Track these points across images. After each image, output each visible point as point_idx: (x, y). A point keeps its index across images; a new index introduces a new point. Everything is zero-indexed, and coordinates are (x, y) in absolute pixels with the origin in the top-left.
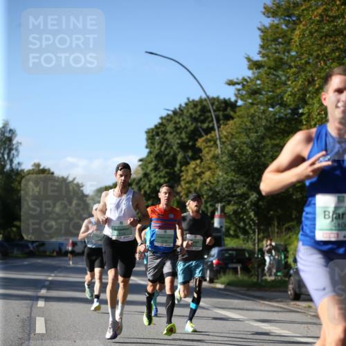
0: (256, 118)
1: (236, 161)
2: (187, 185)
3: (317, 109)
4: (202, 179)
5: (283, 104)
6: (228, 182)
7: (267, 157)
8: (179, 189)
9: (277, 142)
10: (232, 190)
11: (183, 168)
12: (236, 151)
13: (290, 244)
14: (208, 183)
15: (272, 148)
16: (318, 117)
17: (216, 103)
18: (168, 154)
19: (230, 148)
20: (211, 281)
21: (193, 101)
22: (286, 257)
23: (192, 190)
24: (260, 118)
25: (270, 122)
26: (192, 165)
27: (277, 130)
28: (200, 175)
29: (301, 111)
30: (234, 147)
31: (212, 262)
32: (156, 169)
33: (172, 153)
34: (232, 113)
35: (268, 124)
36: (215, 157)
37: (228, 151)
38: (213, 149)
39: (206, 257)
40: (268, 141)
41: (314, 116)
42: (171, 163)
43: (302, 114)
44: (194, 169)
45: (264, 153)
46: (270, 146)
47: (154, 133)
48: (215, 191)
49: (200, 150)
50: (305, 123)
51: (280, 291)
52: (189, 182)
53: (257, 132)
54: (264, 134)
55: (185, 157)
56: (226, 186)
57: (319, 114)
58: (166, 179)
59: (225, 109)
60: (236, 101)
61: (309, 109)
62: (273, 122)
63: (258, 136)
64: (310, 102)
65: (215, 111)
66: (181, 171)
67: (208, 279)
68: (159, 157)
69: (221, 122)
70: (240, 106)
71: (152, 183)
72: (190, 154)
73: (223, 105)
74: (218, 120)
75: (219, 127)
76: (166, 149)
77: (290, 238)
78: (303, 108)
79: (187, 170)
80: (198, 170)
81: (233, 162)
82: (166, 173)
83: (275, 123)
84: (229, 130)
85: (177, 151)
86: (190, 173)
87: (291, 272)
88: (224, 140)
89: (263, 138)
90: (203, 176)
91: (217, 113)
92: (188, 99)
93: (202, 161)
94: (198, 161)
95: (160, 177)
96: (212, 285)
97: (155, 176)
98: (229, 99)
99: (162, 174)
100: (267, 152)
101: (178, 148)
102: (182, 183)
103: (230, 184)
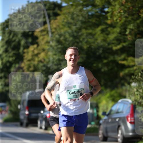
0: (75, 16)
1: (62, 45)
2: (28, 63)
3: (118, 9)
4: (38, 58)
5: (94, 6)
6: (57, 60)
7: (84, 43)
8: (23, 65)
9: (90, 31)
10: (59, 66)
11: (25, 50)
12: (62, 38)
13: (100, 103)
14: (43, 60)
15: (87, 36)
16: (119, 15)
17: (48, 5)
18: (15, 41)
19: (57, 36)
20: (46, 129)
21: (32, 3)
22: (98, 111)
23: (32, 65)
24: (78, 16)
25: (85, 18)
26: (32, 48)
27: (90, 24)
28: (37, 55)
29: (106, 10)
30: (61, 35)
31: (46, 116)
32: (6, 51)
33: (17, 40)
34: (59, 12)
35: (84, 20)
36: (48, 42)
37: (56, 38)
38: (46, 37)
39: (42, 112)
40: (84, 31)
41: (116, 14)
42: (17, 47)
43: (108, 12)
44: (33, 51)
45: (81, 39)
46: (85, 35)
47: (5, 26)
48: (47, 67)
49: (37, 38)
50: (109, 18)
51: (93, 135)
52: (29, 60)
53: (76, 25)
54: (81, 26)
55: (26, 43)
56: (55, 63)
57: (120, 12)
58: (14, 58)
59: (54, 9)
60: (61, 3)
61: (112, 9)
62: (87, 18)
63: (77, 28)
64: (113, 4)
65: (47, 10)
66: (24, 53)
67: (44, 127)
68: (8, 42)
69: (52, 18)
70: (64, 7)
71: (4, 61)
72: (30, 40)
73: (53, 6)
74: (49, 16)
75: (50, 21)
76: (13, 37)
77: (100, 98)
78: (108, 8)
79: (28, 52)
80: (36, 52)
81: (60, 46)
82: (14, 54)
83: (89, 18)
84: (57, 24)
85: (21, 38)
86: (30, 54)
87: (101, 122)
88: (53, 30)
89: (80, 29)
90: (39, 56)
91: (48, 11)
92: (28, 1)
93: (38, 45)
94: (35, 46)
95: (10, 57)
96: (47, 132)
97: (6, 56)
98: (57, 2)
99: (11, 54)
100: (84, 39)
101: (22, 36)
102: (25, 61)
103: (58, 62)
